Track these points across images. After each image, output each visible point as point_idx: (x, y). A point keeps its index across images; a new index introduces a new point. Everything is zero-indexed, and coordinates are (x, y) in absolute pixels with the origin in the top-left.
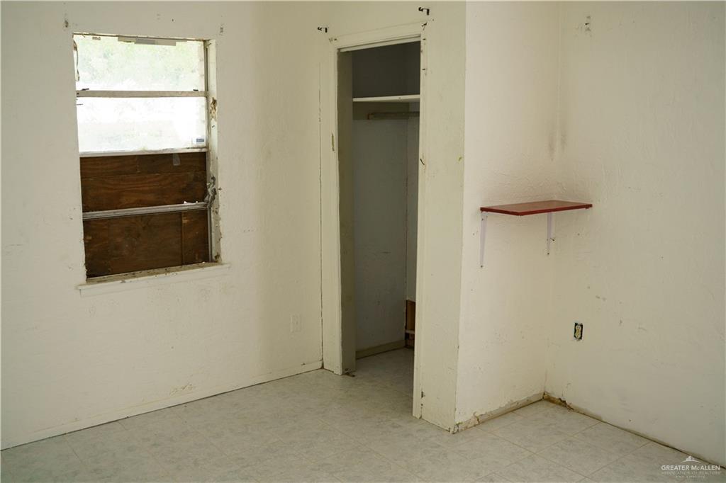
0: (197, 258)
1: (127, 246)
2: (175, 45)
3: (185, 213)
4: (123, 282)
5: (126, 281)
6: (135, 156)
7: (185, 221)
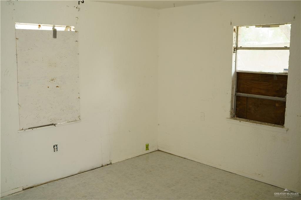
0: (280, 123)
1: (253, 109)
2: (279, 27)
3: (277, 101)
4: (240, 122)
5: (241, 121)
6: (259, 74)
7: (277, 105)
